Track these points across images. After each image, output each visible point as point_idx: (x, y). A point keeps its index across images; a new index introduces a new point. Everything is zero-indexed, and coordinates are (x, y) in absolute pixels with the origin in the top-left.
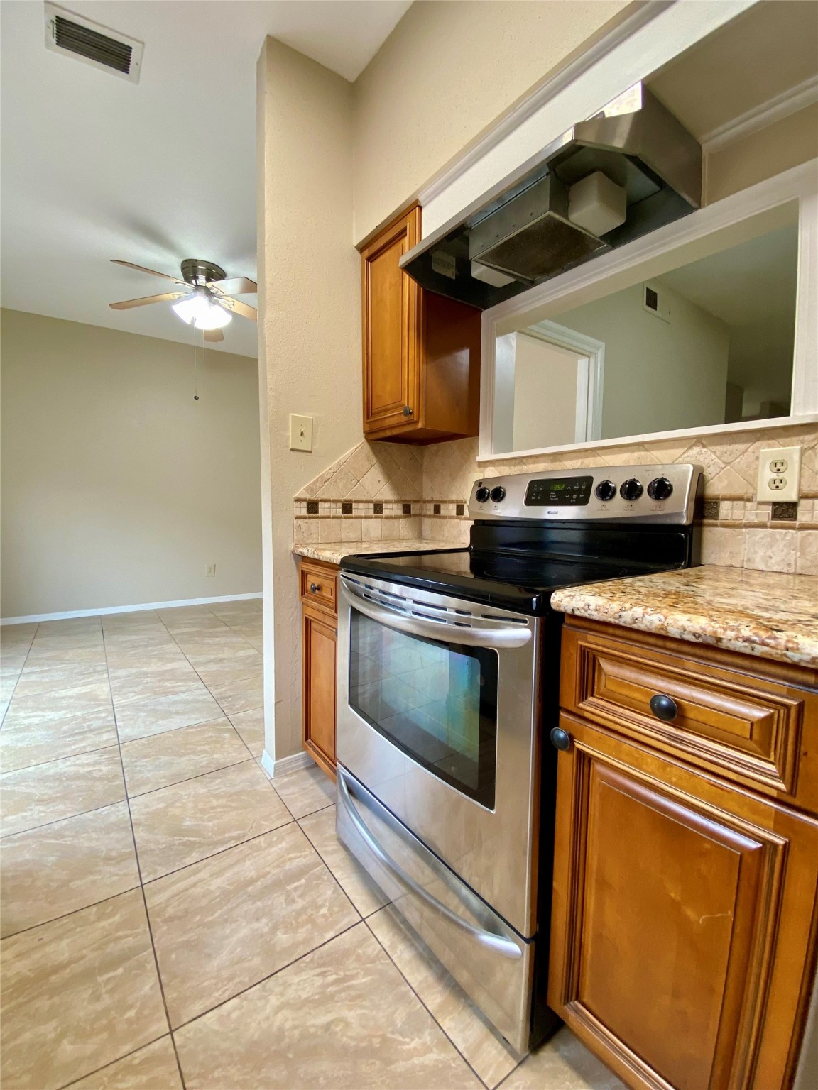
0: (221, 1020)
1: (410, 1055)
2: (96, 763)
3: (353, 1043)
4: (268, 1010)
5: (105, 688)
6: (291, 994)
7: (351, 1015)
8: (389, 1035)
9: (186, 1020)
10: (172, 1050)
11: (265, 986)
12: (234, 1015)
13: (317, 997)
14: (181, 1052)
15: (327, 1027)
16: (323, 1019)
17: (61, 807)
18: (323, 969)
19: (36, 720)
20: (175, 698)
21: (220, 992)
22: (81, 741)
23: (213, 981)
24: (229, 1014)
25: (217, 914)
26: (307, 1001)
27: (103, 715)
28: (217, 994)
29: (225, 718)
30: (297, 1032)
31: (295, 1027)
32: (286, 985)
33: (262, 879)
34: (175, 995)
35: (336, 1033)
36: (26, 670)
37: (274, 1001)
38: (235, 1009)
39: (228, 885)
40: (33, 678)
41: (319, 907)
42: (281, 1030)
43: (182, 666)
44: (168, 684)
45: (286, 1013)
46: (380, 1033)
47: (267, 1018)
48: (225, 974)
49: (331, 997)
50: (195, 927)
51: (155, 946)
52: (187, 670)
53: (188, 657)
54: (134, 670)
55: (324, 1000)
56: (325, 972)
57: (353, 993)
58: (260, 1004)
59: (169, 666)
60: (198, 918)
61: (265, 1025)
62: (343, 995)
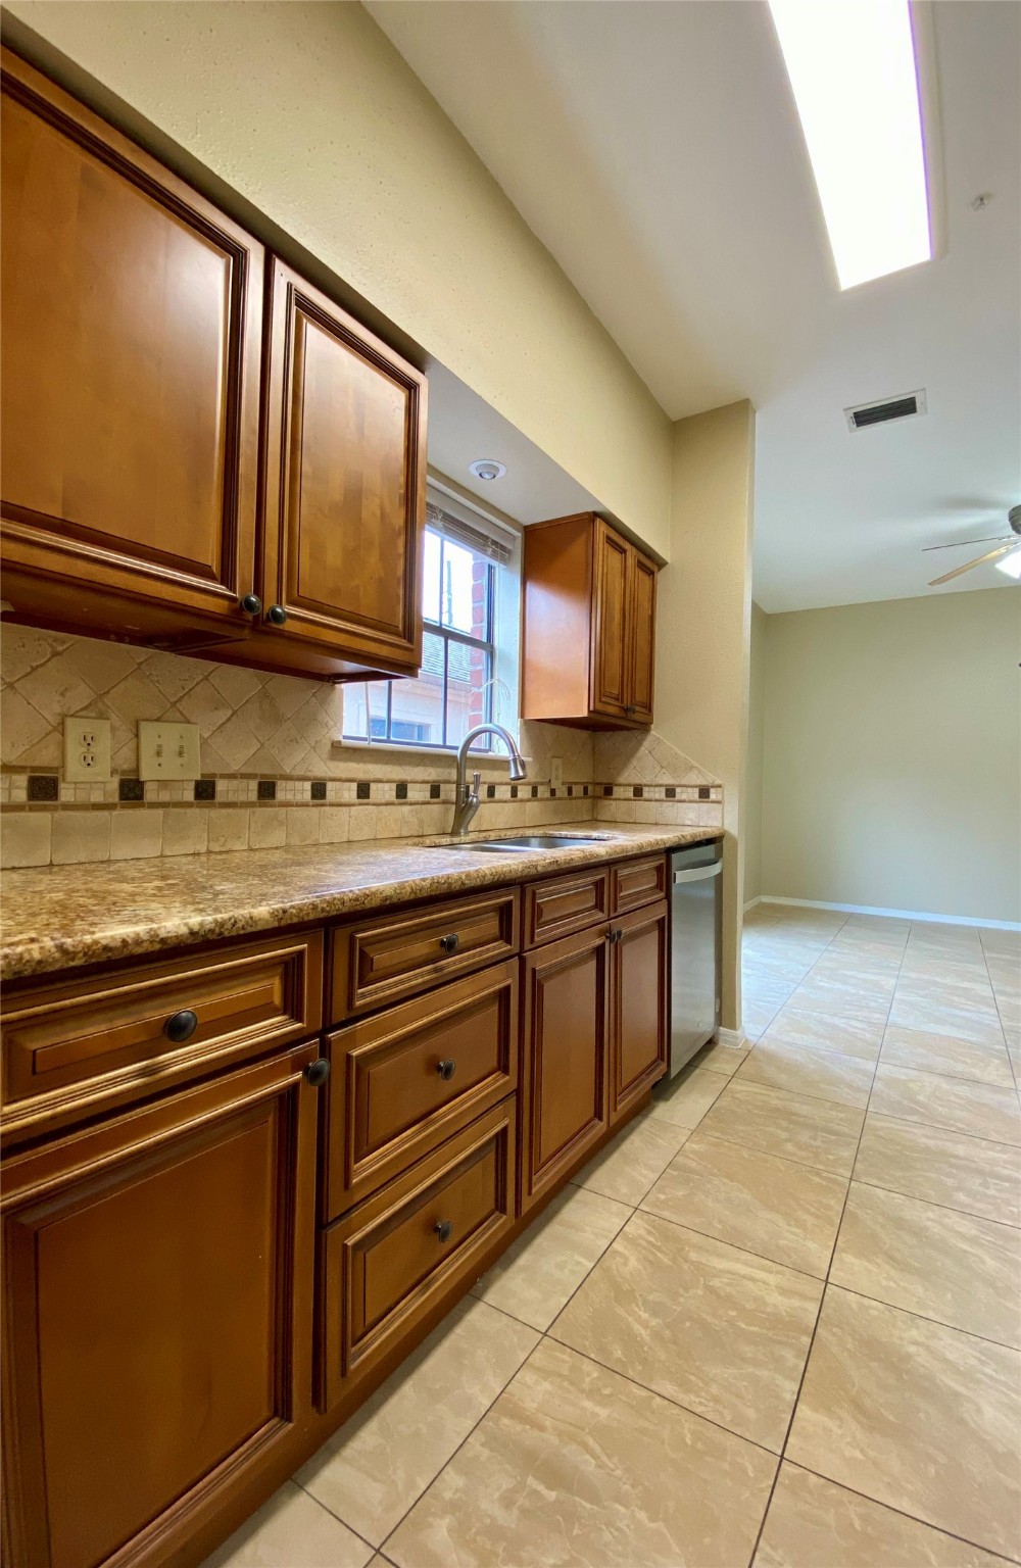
2: (862, 1029)
5: (892, 982)
9: (863, 1182)
14: (852, 1190)
17: (828, 1043)
19: (826, 985)
20: (958, 1012)
22: (857, 1011)
27: (881, 1001)
29: (1004, 1048)
36: (830, 948)
40: (834, 955)
43: (985, 990)
44: (955, 999)
52: (985, 994)
53: (993, 982)
54: (926, 977)
59: (966, 985)
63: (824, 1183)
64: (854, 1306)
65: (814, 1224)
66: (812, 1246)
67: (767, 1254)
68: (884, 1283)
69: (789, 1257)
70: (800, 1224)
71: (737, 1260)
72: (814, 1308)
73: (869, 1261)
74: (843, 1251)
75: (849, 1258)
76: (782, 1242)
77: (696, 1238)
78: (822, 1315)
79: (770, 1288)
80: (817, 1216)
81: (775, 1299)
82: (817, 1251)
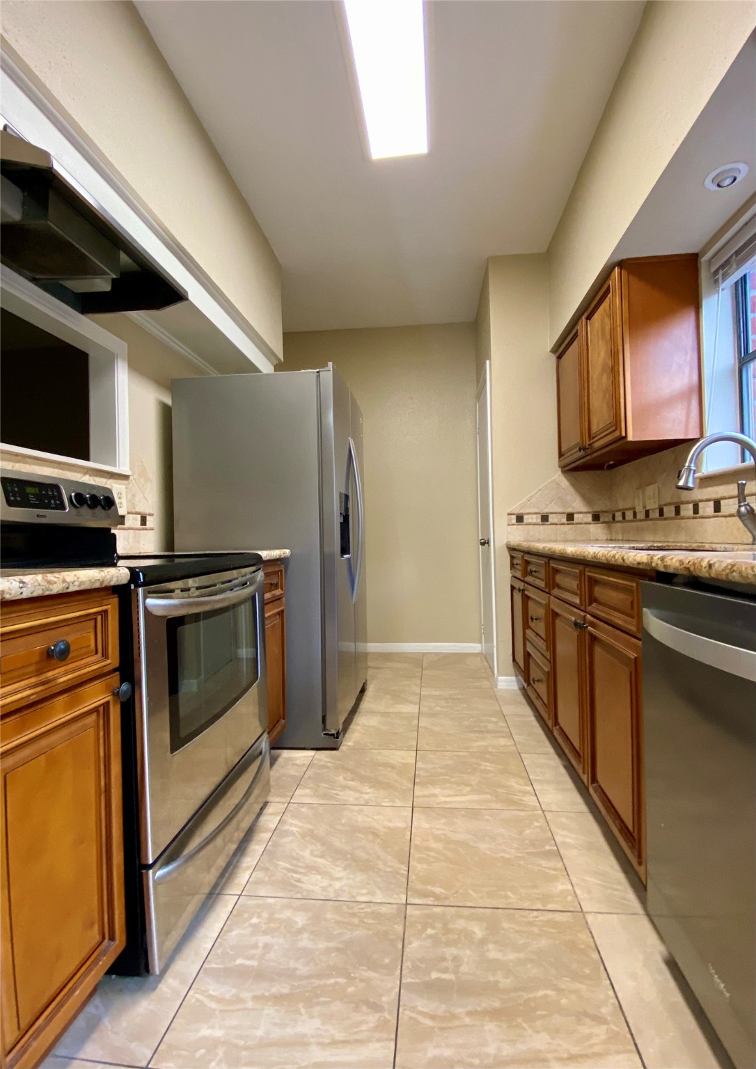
0: (372, 894)
1: (299, 827)
3: (317, 844)
4: (344, 882)
6: (325, 883)
7: (307, 854)
8: (299, 837)
9: (395, 906)
10: (409, 893)
11: (337, 896)
12: (364, 891)
13: (314, 872)
14: (404, 890)
15: (322, 857)
16: (320, 861)
18: (297, 884)
21: (365, 910)
23: (365, 920)
24: (368, 893)
25: (332, 981)
26: (319, 873)
28: (368, 910)
30: (338, 863)
31: (337, 866)
32: (324, 889)
33: (267, 994)
34: (396, 926)
35: (321, 852)
37: (337, 885)
38: (363, 895)
39: (301, 1014)
41: (255, 926)
42: (345, 869)
45: (337, 875)
46: (302, 840)
47: (348, 878)
48: (356, 921)
49: (307, 867)
50: (357, 980)
51: (398, 982)
55: (311, 868)
56: (297, 881)
57: (295, 862)
58: (345, 888)
60: (351, 989)
61: (352, 876)
62: (300, 864)
63: (429, 888)
64: (397, 800)
65: (427, 841)
66: (426, 825)
67: (449, 812)
68: (381, 817)
69: (438, 814)
70: (437, 839)
71: (464, 802)
72: (417, 793)
73: (389, 828)
74: (406, 828)
75: (401, 824)
76: (443, 821)
77: (494, 806)
78: (412, 792)
79: (442, 795)
80: (428, 849)
81: (437, 791)
82: (421, 822)
